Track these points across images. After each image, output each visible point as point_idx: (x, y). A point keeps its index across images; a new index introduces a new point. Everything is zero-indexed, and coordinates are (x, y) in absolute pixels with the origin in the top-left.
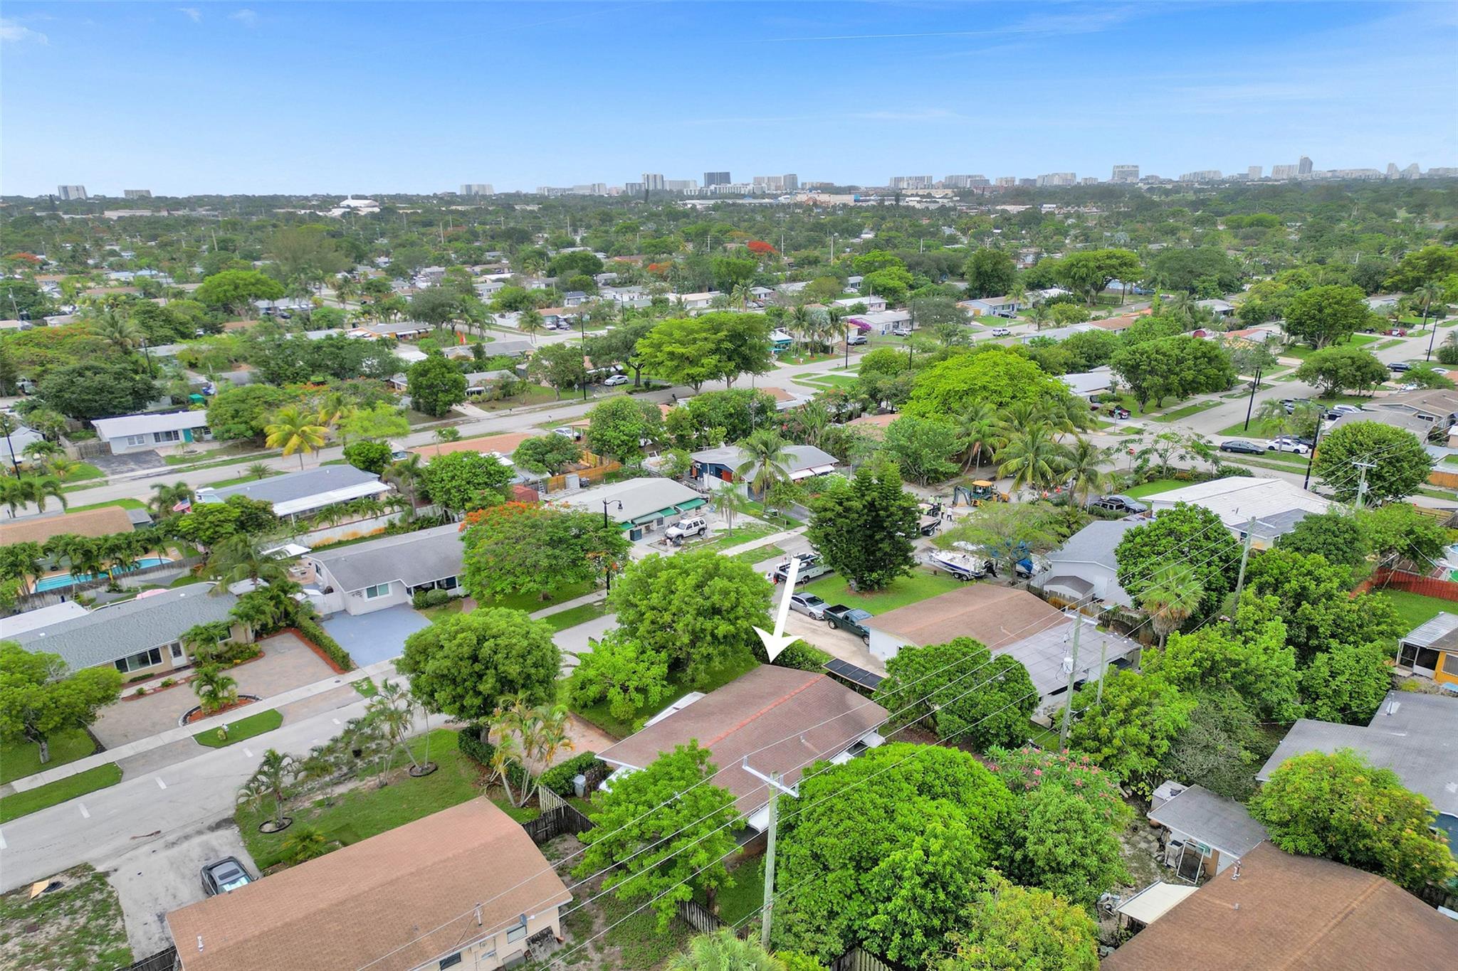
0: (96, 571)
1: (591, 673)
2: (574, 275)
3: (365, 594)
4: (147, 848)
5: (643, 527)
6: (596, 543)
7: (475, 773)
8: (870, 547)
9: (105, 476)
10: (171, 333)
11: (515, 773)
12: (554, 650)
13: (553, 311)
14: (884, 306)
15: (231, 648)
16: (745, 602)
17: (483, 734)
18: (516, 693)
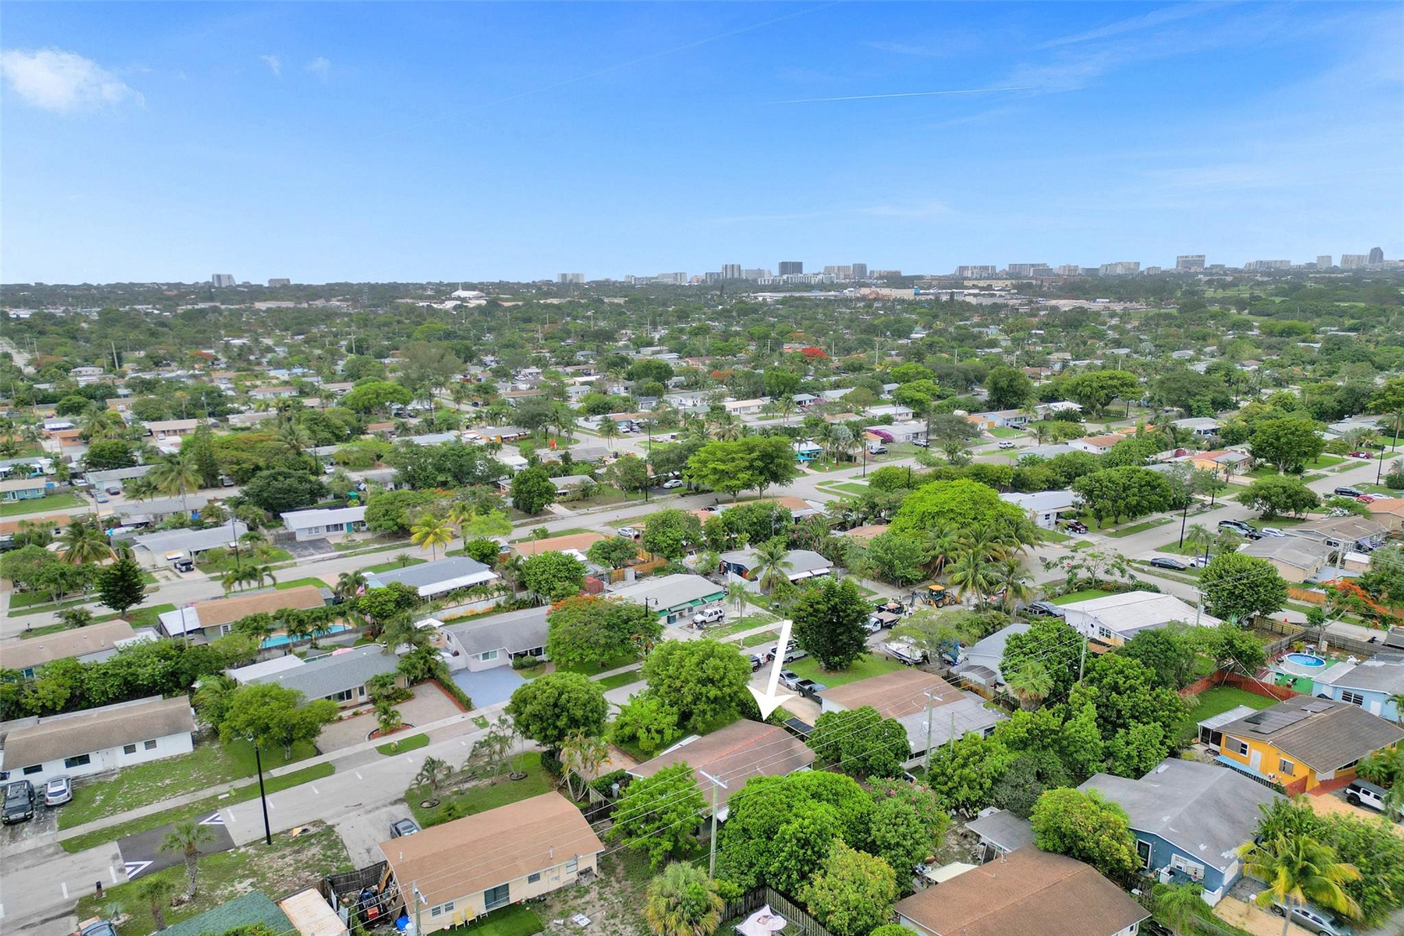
0: (304, 633)
1: (628, 719)
2: (650, 383)
3: (481, 657)
4: (353, 814)
5: (677, 614)
6: (639, 628)
7: (550, 780)
8: (833, 639)
9: (293, 559)
10: (329, 436)
11: (575, 780)
12: (604, 702)
13: (629, 416)
14: (910, 416)
15: (395, 692)
16: (730, 675)
17: (557, 755)
18: (579, 728)
